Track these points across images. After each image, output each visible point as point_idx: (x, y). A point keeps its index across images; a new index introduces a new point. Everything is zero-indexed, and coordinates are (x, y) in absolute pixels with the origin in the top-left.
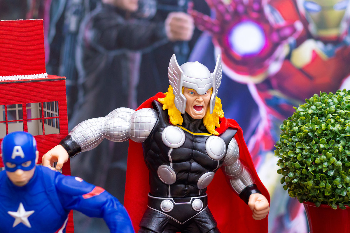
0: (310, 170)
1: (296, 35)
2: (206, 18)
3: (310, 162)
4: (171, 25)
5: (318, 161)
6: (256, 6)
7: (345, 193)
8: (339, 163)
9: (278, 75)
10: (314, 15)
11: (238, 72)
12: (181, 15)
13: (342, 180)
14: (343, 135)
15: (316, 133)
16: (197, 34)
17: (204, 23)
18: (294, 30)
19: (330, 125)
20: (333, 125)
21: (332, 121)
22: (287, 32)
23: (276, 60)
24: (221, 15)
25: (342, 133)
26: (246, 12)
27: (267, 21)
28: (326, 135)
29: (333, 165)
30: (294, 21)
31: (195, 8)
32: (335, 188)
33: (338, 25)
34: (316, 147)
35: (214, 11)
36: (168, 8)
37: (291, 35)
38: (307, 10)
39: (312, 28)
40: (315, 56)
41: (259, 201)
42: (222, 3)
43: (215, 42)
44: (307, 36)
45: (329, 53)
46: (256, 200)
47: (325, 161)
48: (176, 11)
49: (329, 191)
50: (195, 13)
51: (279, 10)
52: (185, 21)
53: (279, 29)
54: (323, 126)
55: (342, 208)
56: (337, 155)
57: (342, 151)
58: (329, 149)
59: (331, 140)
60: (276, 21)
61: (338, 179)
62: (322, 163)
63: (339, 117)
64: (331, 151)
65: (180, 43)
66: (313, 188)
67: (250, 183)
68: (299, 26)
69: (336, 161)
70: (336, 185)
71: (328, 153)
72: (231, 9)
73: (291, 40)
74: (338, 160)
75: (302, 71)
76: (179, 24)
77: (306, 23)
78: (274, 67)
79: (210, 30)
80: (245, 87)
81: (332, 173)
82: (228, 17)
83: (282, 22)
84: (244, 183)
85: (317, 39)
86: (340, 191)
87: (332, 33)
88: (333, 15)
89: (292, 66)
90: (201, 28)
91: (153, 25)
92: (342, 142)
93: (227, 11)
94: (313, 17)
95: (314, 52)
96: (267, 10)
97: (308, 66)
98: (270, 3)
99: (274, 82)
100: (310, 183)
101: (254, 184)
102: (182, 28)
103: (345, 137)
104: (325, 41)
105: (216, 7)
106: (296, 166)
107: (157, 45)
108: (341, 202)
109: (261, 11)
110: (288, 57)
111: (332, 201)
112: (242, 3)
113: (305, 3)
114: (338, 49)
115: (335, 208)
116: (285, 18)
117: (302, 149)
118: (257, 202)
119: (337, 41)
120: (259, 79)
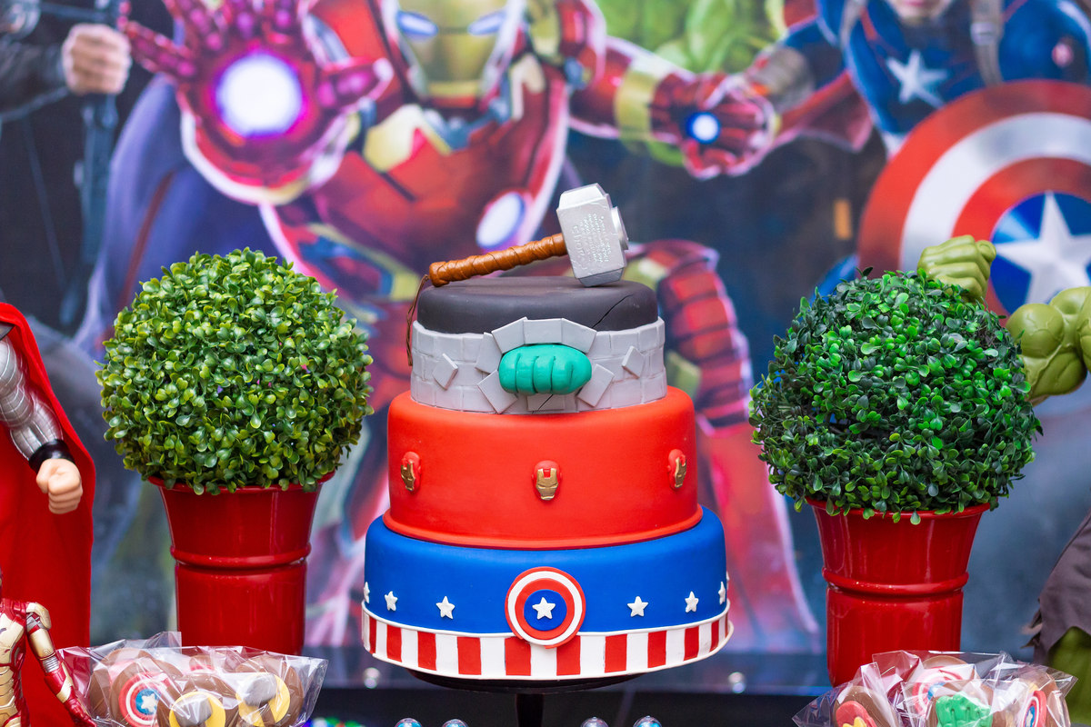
0: (146, 414)
1: (376, 93)
2: (161, 40)
3: (146, 396)
4: (74, 53)
5: (161, 394)
6: (282, 17)
7: (213, 462)
8: (200, 401)
9: (331, 186)
10: (422, 45)
11: (235, 176)
12: (99, 31)
13: (208, 434)
14: (212, 345)
15: (162, 339)
16: (138, 79)
17: (157, 53)
18: (373, 81)
19: (189, 324)
20: (196, 323)
21: (197, 315)
22: (356, 82)
23: (329, 150)
24: (198, 35)
25: (210, 341)
26: (257, 30)
27: (309, 56)
28: (181, 343)
29: (189, 403)
30: (374, 59)
31: (134, 15)
32: (192, 450)
33: (477, 74)
34: (159, 368)
35: (179, 23)
36: (70, 12)
37: (365, 91)
38: (404, 31)
39: (415, 76)
40: (422, 145)
41: (60, 474)
42: (202, 8)
43: (182, 101)
44: (402, 95)
45: (452, 139)
46: (53, 472)
47: (175, 397)
48: (91, 21)
49: (182, 457)
50: (134, 27)
51: (338, 32)
52: (113, 47)
53: (337, 77)
54: (176, 324)
55: (213, 491)
56: (199, 384)
57: (208, 376)
58: (185, 371)
59: (190, 354)
60: (331, 58)
61: (199, 433)
62: (168, 400)
63: (210, 307)
64: (187, 375)
65: (97, 98)
66: (152, 450)
67: (51, 436)
68: (384, 70)
69: (195, 396)
70: (195, 446)
71: (181, 379)
72: (222, 22)
73: (366, 104)
74: (199, 393)
75: (387, 178)
76: (95, 52)
77: (400, 65)
78: (323, 168)
79: (172, 71)
80: (252, 210)
81: (185, 421)
82: (214, 41)
83: (344, 61)
84: (38, 436)
85: (427, 104)
86: (203, 457)
87: (463, 90)
88: (466, 47)
89: (367, 167)
90: (149, 65)
91: (31, 53)
92: (209, 359)
93: (214, 27)
94: (418, 49)
95: (417, 132)
96: (309, 27)
97: (403, 166)
98: (315, 11)
99: (322, 204)
100: (147, 440)
101: (58, 441)
102: (102, 62)
103: (216, 349)
104: (446, 110)
105: (186, 15)
106: (123, 404)
107: (39, 101)
108: (210, 480)
109: (295, 30)
110: (358, 145)
111: (193, 478)
112: (249, 9)
113: (400, 14)
114: (476, 129)
115: (199, 491)
116: (350, 52)
117: (136, 370)
118: (55, 476)
119: (473, 110)
120: (285, 195)
